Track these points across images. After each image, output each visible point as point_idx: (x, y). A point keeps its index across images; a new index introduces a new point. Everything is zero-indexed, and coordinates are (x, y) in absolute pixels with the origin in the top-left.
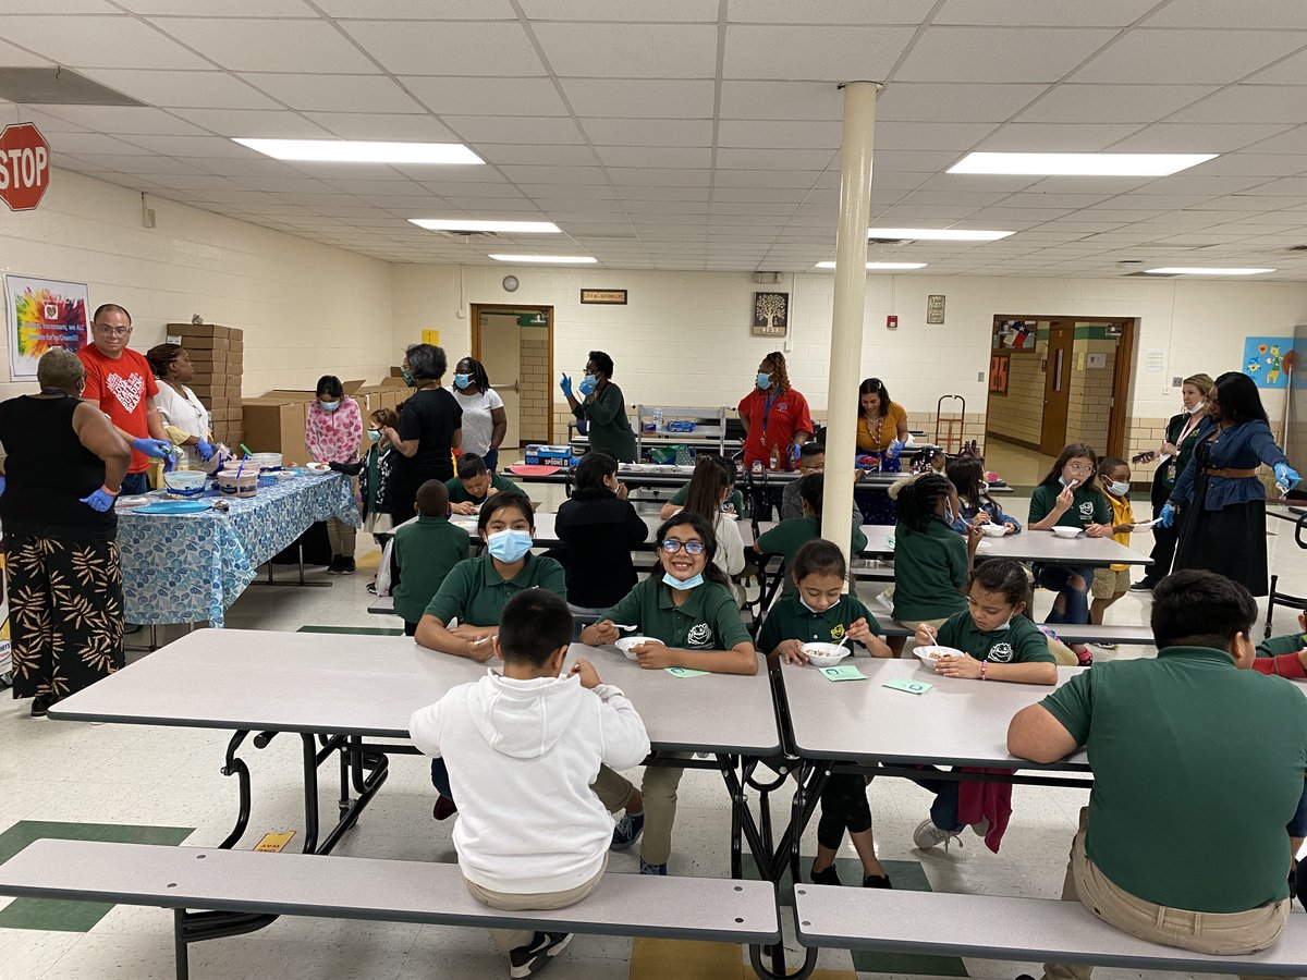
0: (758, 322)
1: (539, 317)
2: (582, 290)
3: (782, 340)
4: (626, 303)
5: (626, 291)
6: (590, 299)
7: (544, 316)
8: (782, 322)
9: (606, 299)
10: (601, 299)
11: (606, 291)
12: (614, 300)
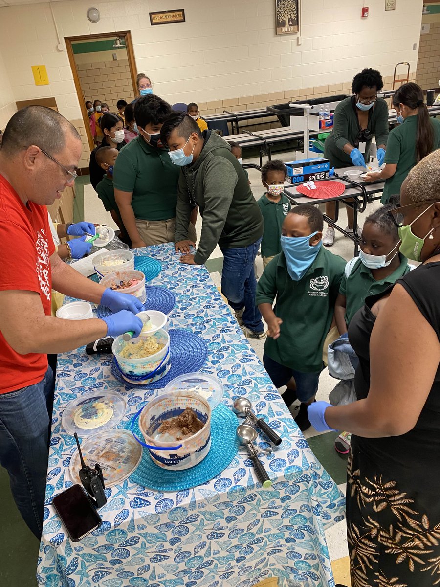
0: (279, 24)
1: (118, 42)
2: (151, 14)
3: (295, 37)
4: (184, 21)
5: (183, 10)
6: (157, 21)
7: (121, 41)
8: (295, 22)
9: (170, 19)
10: (165, 20)
11: (169, 12)
12: (175, 19)
